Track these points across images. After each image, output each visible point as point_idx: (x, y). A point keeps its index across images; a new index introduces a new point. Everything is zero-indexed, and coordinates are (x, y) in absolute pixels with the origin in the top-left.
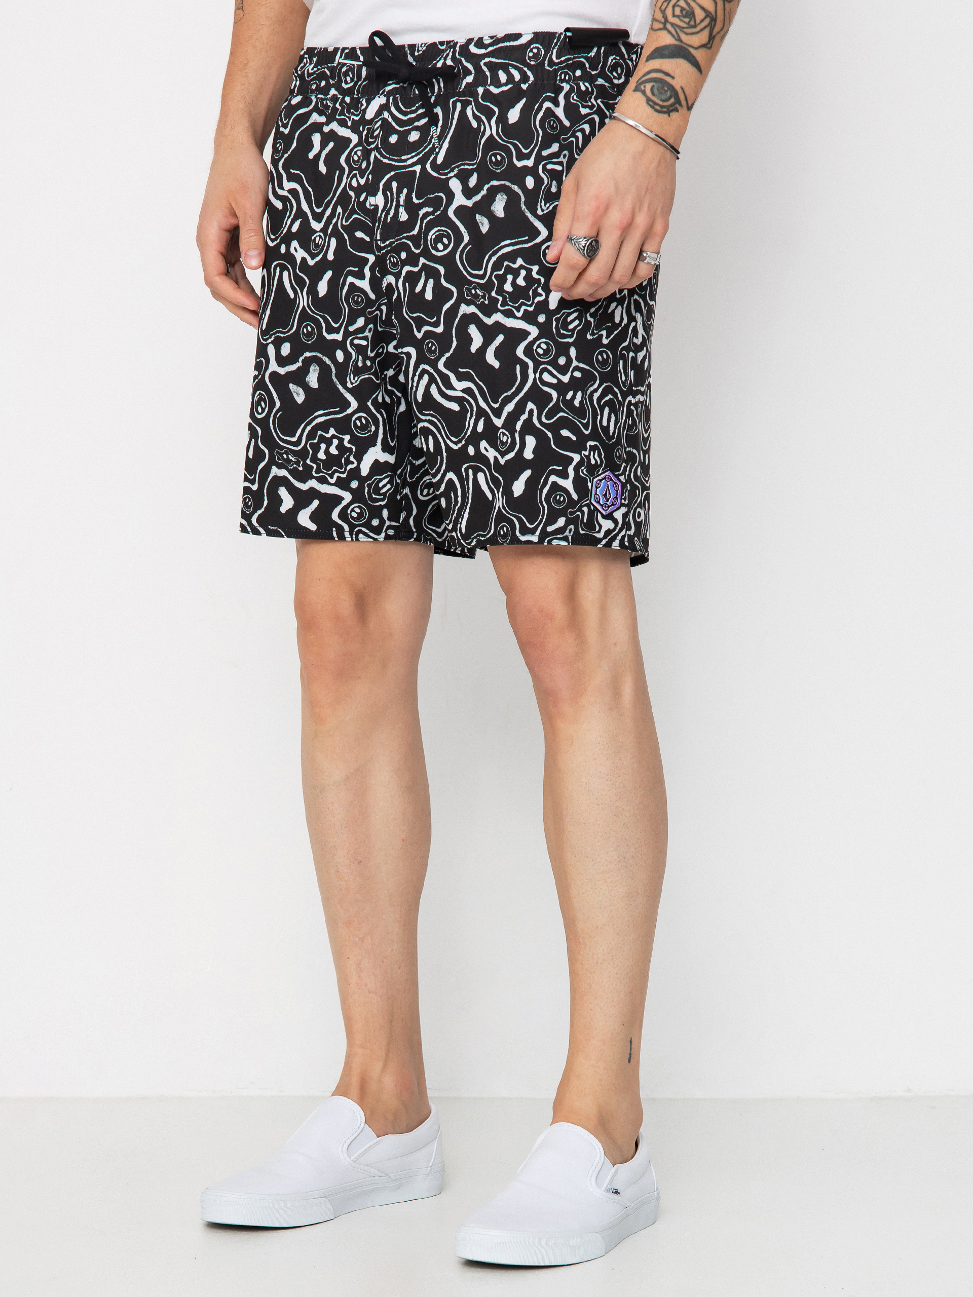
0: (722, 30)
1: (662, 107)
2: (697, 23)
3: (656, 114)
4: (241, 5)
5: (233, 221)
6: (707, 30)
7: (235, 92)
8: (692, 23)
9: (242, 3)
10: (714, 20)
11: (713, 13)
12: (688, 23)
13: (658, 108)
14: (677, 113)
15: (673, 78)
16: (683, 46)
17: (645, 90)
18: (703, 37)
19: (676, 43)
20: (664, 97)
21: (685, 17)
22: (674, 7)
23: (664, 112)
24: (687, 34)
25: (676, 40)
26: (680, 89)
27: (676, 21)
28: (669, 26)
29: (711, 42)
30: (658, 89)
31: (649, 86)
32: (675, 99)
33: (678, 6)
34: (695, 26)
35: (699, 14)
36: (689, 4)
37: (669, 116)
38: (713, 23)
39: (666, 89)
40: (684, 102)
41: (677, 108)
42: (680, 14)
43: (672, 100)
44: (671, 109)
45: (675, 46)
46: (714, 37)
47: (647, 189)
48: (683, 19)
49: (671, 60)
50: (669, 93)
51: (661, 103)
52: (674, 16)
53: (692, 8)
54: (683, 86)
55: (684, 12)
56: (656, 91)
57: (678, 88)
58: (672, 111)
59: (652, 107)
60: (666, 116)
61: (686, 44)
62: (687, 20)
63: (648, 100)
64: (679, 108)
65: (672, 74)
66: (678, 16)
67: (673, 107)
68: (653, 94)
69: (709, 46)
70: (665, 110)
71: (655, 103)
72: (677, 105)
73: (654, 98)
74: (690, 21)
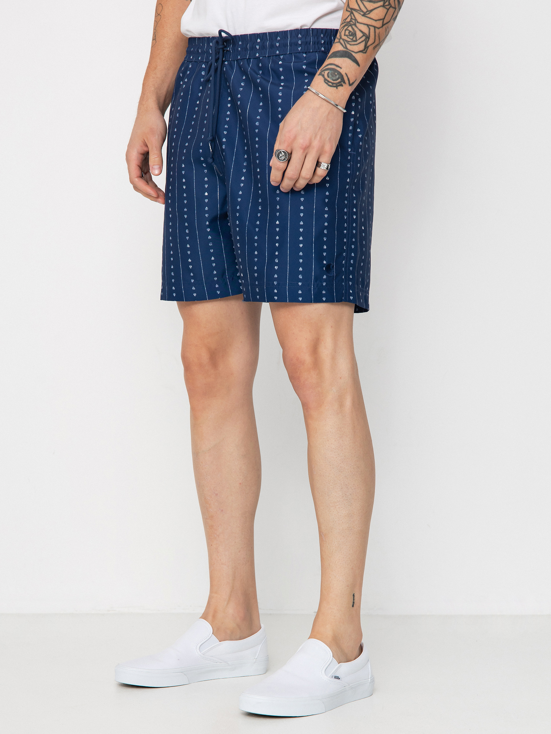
0: (373, 43)
1: (333, 83)
2: (357, 39)
3: (329, 87)
4: (155, 38)
5: (146, 149)
6: (364, 43)
7: (149, 82)
8: (354, 39)
9: (155, 37)
10: (368, 38)
11: (368, 34)
12: (352, 39)
13: (330, 84)
14: (342, 87)
15: (341, 68)
16: (348, 52)
17: (324, 74)
18: (362, 47)
19: (344, 49)
20: (334, 78)
21: (350, 36)
22: (345, 30)
23: (334, 87)
24: (351, 45)
25: (344, 48)
26: (345, 74)
27: (346, 38)
28: (341, 41)
29: (366, 49)
30: (331, 74)
31: (326, 72)
32: (341, 79)
33: (348, 30)
34: (356, 41)
35: (359, 34)
36: (354, 29)
37: (337, 88)
38: (367, 39)
39: (336, 74)
40: (347, 81)
41: (342, 84)
42: (348, 34)
43: (340, 80)
44: (338, 84)
45: (344, 51)
46: (368, 47)
47: (320, 128)
48: (349, 37)
49: (340, 58)
50: (337, 77)
51: (332, 81)
52: (345, 35)
53: (355, 31)
54: (347, 73)
55: (350, 33)
56: (330, 76)
57: (343, 73)
58: (339, 86)
59: (327, 84)
60: (335, 88)
61: (350, 50)
62: (351, 37)
63: (325, 80)
64: (343, 84)
65: (340, 65)
66: (347, 35)
67: (340, 84)
68: (328, 77)
69: (365, 51)
70: (335, 85)
71: (329, 81)
72: (342, 83)
73: (329, 79)
74: (353, 38)
